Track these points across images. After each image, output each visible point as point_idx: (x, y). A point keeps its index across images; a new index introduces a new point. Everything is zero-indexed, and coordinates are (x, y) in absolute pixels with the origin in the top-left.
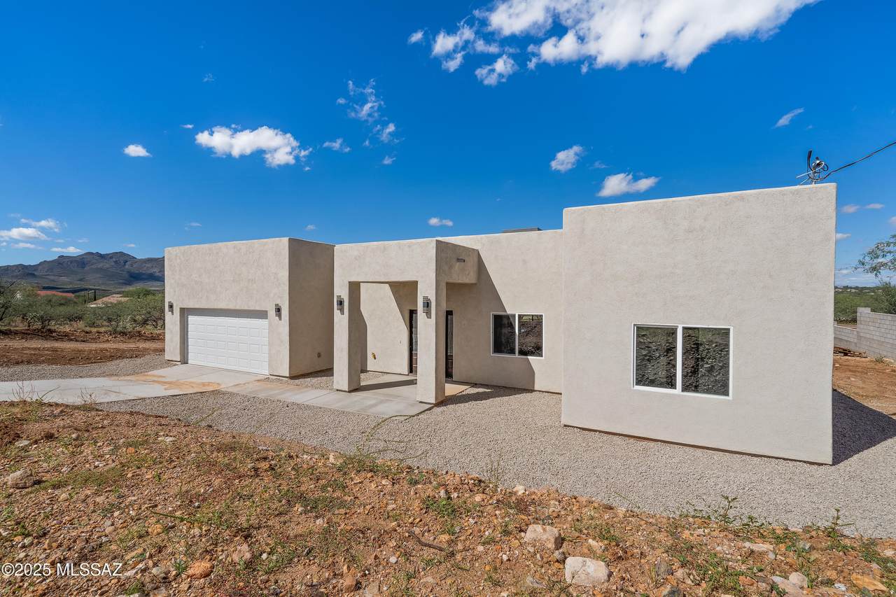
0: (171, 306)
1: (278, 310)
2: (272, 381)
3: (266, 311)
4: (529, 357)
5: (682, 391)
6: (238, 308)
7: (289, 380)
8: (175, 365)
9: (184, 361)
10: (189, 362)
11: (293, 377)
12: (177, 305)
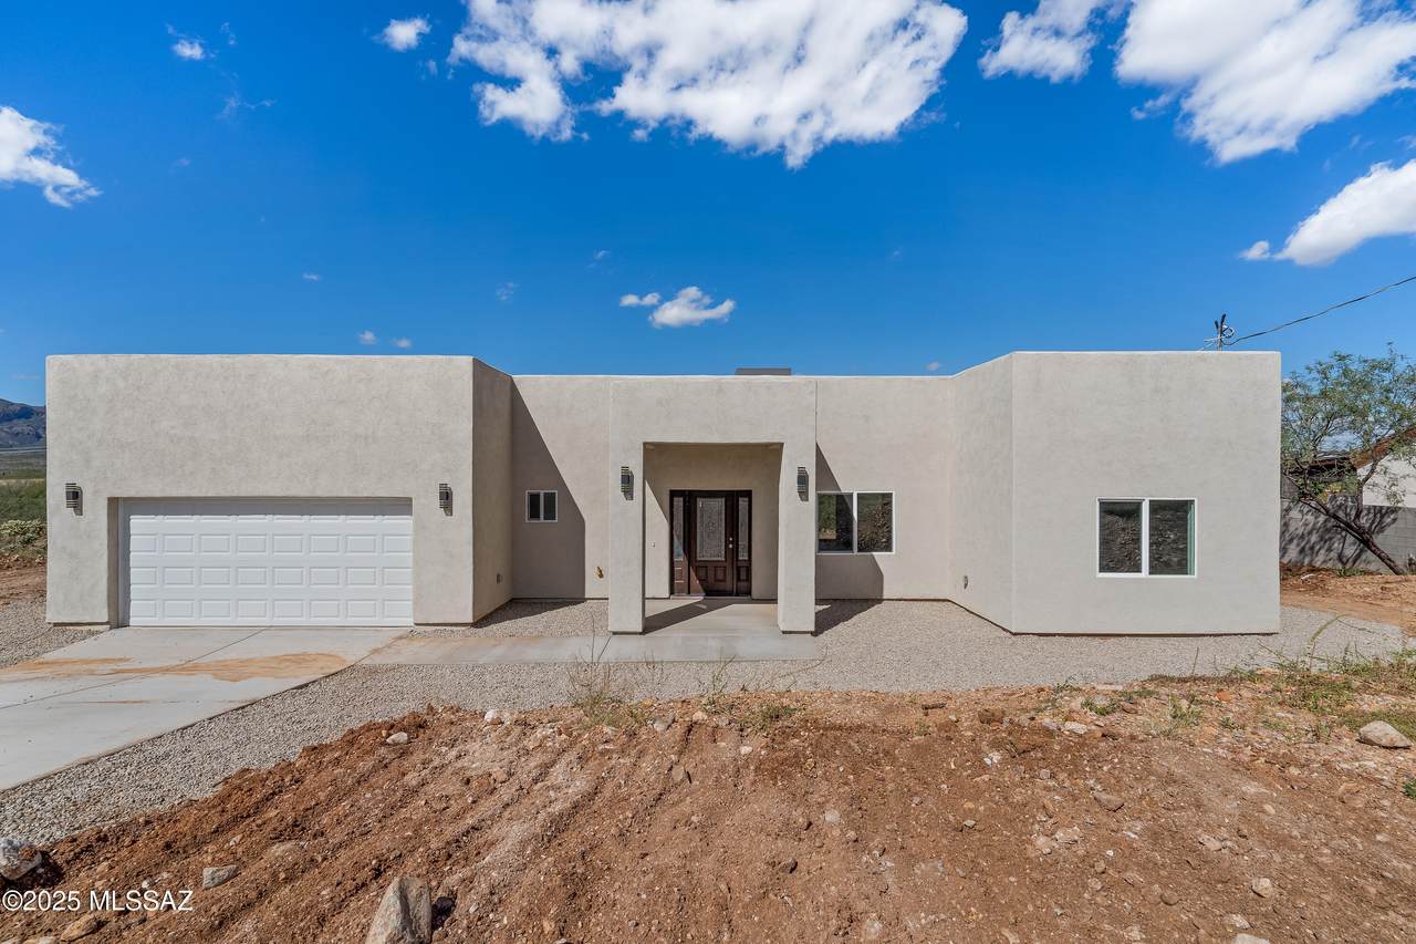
0: (75, 496)
1: (446, 497)
2: (424, 636)
3: (410, 499)
4: (874, 553)
5: (1150, 573)
6: (319, 493)
7: (474, 630)
8: (92, 634)
9: (119, 620)
10: (133, 621)
11: (481, 622)
12: (96, 492)
